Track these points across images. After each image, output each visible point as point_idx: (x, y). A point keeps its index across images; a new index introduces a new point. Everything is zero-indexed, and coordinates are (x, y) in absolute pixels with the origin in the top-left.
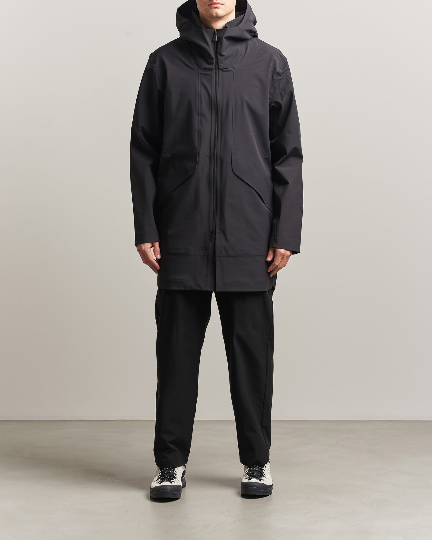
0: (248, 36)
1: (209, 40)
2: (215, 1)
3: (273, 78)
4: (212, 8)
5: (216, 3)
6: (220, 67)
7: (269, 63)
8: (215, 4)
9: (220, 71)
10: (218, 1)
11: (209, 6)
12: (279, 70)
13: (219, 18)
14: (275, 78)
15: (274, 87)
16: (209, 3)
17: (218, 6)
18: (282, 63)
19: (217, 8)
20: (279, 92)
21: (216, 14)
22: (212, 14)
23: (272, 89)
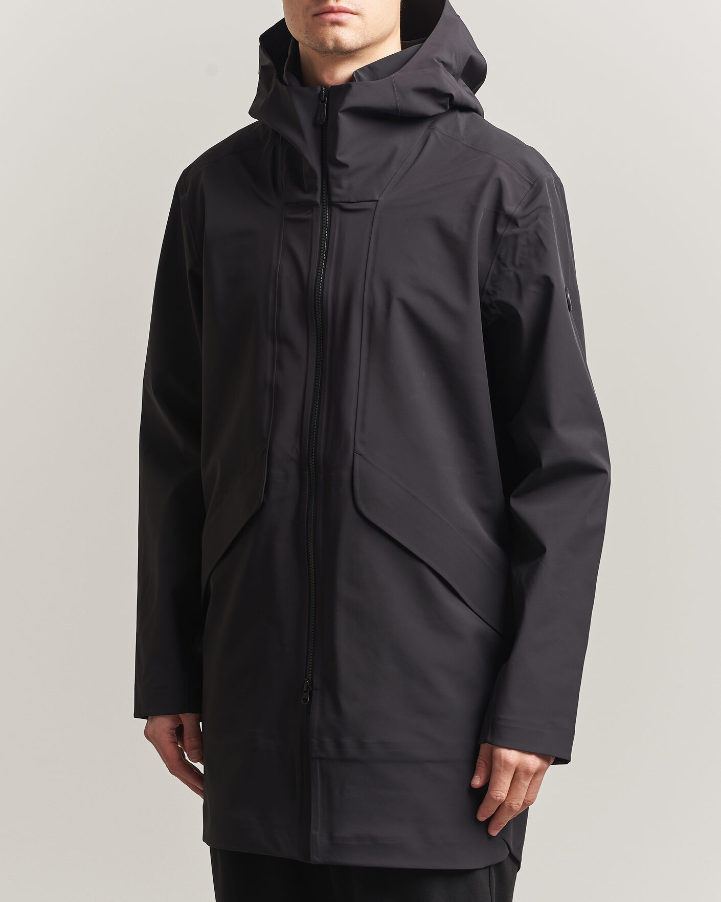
0: (429, 107)
1: (305, 120)
2: (332, 3)
3: (494, 232)
4: (323, 24)
5: (336, 9)
6: (334, 199)
7: (483, 186)
8: (332, 11)
9: (336, 212)
10: (343, 4)
11: (316, 18)
12: (511, 207)
13: (344, 54)
14: (500, 230)
15: (499, 258)
16: (316, 10)
17: (343, 17)
18: (528, 187)
19: (338, 23)
20: (512, 274)
21: (337, 41)
22: (325, 43)
23: (494, 265)
